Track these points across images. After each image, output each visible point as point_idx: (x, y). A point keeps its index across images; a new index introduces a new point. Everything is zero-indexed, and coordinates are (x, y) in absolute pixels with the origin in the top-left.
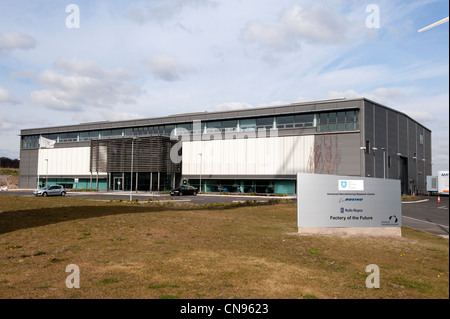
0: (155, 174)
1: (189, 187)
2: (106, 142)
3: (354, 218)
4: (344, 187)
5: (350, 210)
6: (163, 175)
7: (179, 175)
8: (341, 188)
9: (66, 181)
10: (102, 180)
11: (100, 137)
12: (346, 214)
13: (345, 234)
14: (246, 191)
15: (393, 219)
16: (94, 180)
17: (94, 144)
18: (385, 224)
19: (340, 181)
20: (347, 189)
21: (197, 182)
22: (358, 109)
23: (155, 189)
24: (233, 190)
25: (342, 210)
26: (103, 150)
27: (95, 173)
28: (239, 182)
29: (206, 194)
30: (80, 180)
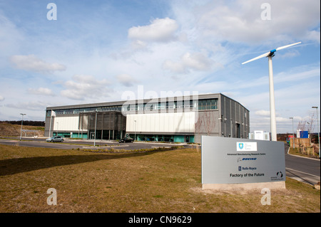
0: (112, 131)
1: (129, 138)
2: (87, 114)
3: (250, 175)
4: (241, 148)
5: (247, 168)
6: (116, 131)
7: (124, 132)
8: (238, 149)
9: (67, 134)
10: (84, 134)
11: (85, 111)
12: (243, 172)
13: (242, 189)
14: (159, 140)
15: (280, 174)
16: (80, 134)
17: (81, 115)
18: (274, 179)
19: (238, 143)
20: (244, 150)
21: (133, 136)
22: (217, 99)
23: (111, 139)
24: (152, 140)
25: (240, 169)
26: (85, 118)
27: (81, 130)
28: (155, 136)
29: (138, 142)
30: (74, 133)
